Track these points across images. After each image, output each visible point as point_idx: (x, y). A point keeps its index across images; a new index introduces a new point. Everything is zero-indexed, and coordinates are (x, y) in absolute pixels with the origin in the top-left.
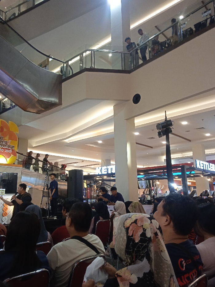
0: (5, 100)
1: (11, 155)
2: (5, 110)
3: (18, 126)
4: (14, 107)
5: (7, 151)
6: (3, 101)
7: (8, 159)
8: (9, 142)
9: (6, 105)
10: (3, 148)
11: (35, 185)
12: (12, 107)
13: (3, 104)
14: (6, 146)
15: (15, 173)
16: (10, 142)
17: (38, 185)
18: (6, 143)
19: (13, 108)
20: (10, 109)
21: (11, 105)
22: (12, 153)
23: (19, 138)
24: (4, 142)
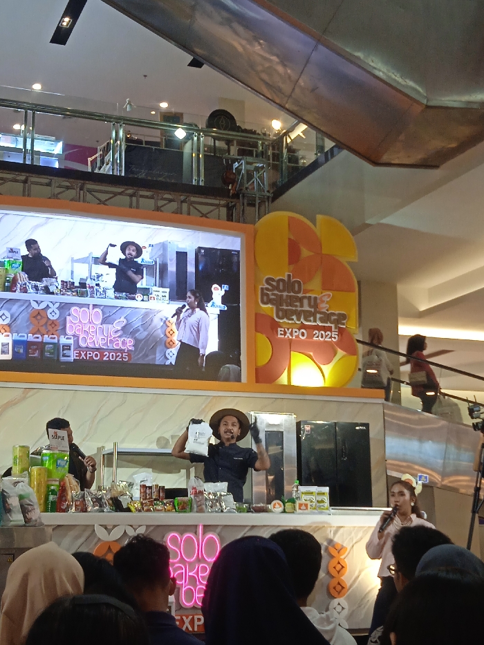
0: (293, 135)
1: (335, 353)
2: (298, 173)
3: (355, 231)
4: (333, 156)
5: (318, 337)
6: (289, 141)
7: (327, 369)
8: (327, 301)
9: (300, 154)
10: (303, 326)
11: (444, 475)
12: (323, 159)
13: (290, 150)
14: (314, 315)
15: (357, 425)
16: (326, 299)
17: (457, 472)
18: (316, 306)
19: (327, 160)
20: (315, 166)
21: (320, 148)
22: (341, 344)
23: (359, 283)
24: (306, 302)
